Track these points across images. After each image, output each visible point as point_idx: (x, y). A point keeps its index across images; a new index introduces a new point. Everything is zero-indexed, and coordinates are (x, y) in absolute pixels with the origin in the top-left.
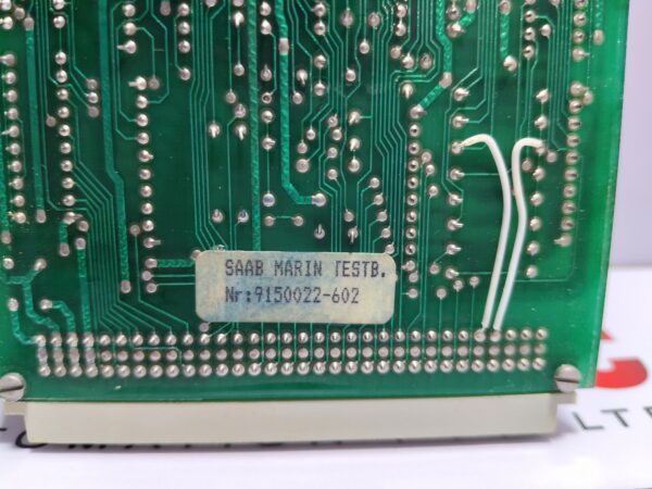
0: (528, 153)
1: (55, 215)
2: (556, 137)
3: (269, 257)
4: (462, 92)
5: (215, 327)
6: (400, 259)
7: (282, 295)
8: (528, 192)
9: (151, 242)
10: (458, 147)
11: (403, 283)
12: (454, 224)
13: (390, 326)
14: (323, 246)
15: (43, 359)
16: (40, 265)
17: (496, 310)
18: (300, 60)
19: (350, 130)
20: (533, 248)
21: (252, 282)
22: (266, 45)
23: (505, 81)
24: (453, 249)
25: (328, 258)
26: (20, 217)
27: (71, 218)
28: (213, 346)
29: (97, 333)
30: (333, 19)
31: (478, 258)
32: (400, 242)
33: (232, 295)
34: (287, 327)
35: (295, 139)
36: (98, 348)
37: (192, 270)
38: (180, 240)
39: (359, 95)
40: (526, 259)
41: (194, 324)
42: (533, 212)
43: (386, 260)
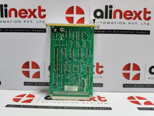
0: (86, 80)
1: (56, 83)
2: (88, 79)
3: (69, 86)
4: (82, 76)
5: (66, 91)
6: (78, 86)
7: (70, 89)
8: (87, 82)
9: (62, 85)
10: (82, 79)
11: (78, 88)
12: (82, 84)
13: (78, 91)
14: (73, 85)
15: (54, 93)
16: (55, 86)
17: (85, 90)
18: (72, 74)
19: (75, 78)
20: (87, 86)
21: (68, 88)
22: (70, 73)
23: (85, 75)
24: (82, 86)
25: (73, 86)
26: (54, 83)
27: (57, 83)
28: (66, 92)
29: (58, 91)
30: (74, 71)
31: (83, 87)
32: (78, 85)
33: (67, 89)
34: (70, 91)
35: (71, 78)
36: (58, 92)
37: (64, 87)
38: (64, 85)
39: (76, 76)
40: (87, 87)
41: (64, 90)
42: (87, 84)
43: (77, 86)
